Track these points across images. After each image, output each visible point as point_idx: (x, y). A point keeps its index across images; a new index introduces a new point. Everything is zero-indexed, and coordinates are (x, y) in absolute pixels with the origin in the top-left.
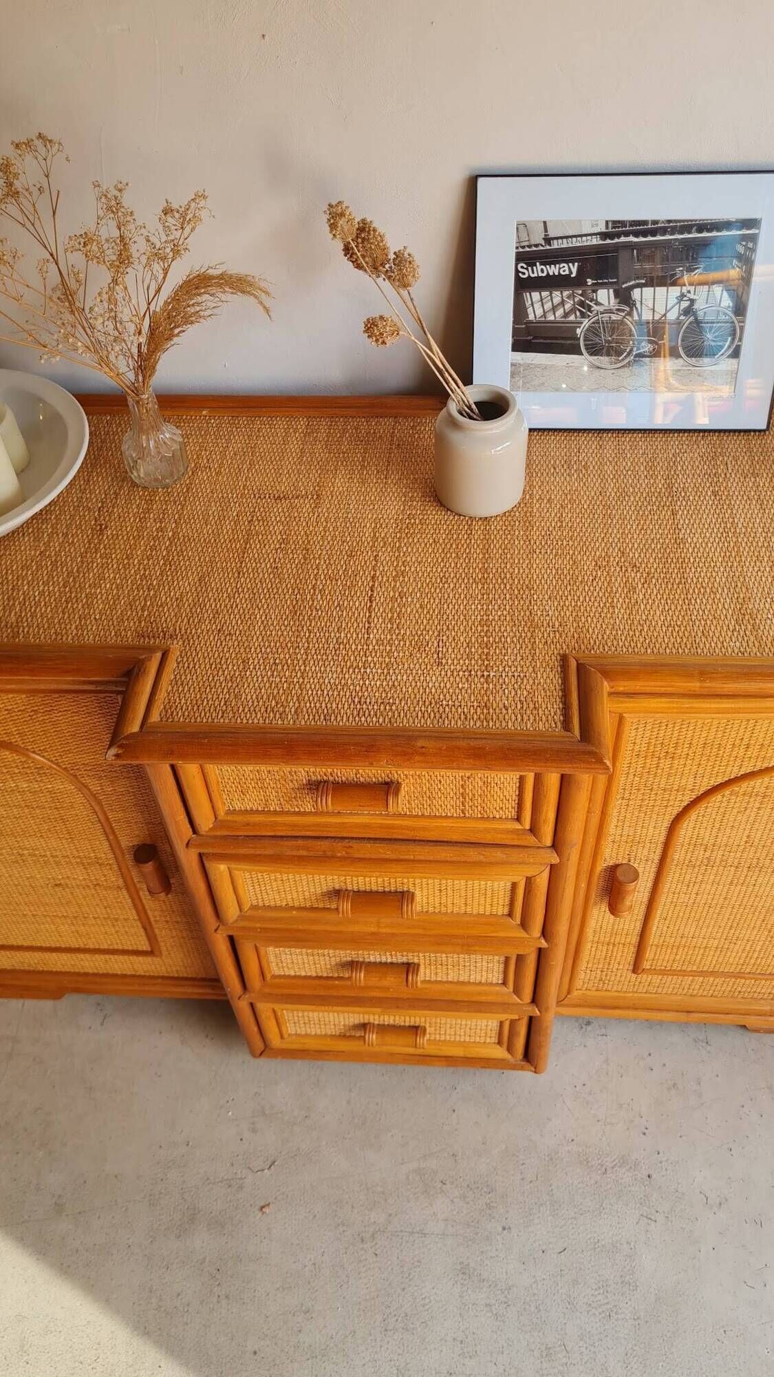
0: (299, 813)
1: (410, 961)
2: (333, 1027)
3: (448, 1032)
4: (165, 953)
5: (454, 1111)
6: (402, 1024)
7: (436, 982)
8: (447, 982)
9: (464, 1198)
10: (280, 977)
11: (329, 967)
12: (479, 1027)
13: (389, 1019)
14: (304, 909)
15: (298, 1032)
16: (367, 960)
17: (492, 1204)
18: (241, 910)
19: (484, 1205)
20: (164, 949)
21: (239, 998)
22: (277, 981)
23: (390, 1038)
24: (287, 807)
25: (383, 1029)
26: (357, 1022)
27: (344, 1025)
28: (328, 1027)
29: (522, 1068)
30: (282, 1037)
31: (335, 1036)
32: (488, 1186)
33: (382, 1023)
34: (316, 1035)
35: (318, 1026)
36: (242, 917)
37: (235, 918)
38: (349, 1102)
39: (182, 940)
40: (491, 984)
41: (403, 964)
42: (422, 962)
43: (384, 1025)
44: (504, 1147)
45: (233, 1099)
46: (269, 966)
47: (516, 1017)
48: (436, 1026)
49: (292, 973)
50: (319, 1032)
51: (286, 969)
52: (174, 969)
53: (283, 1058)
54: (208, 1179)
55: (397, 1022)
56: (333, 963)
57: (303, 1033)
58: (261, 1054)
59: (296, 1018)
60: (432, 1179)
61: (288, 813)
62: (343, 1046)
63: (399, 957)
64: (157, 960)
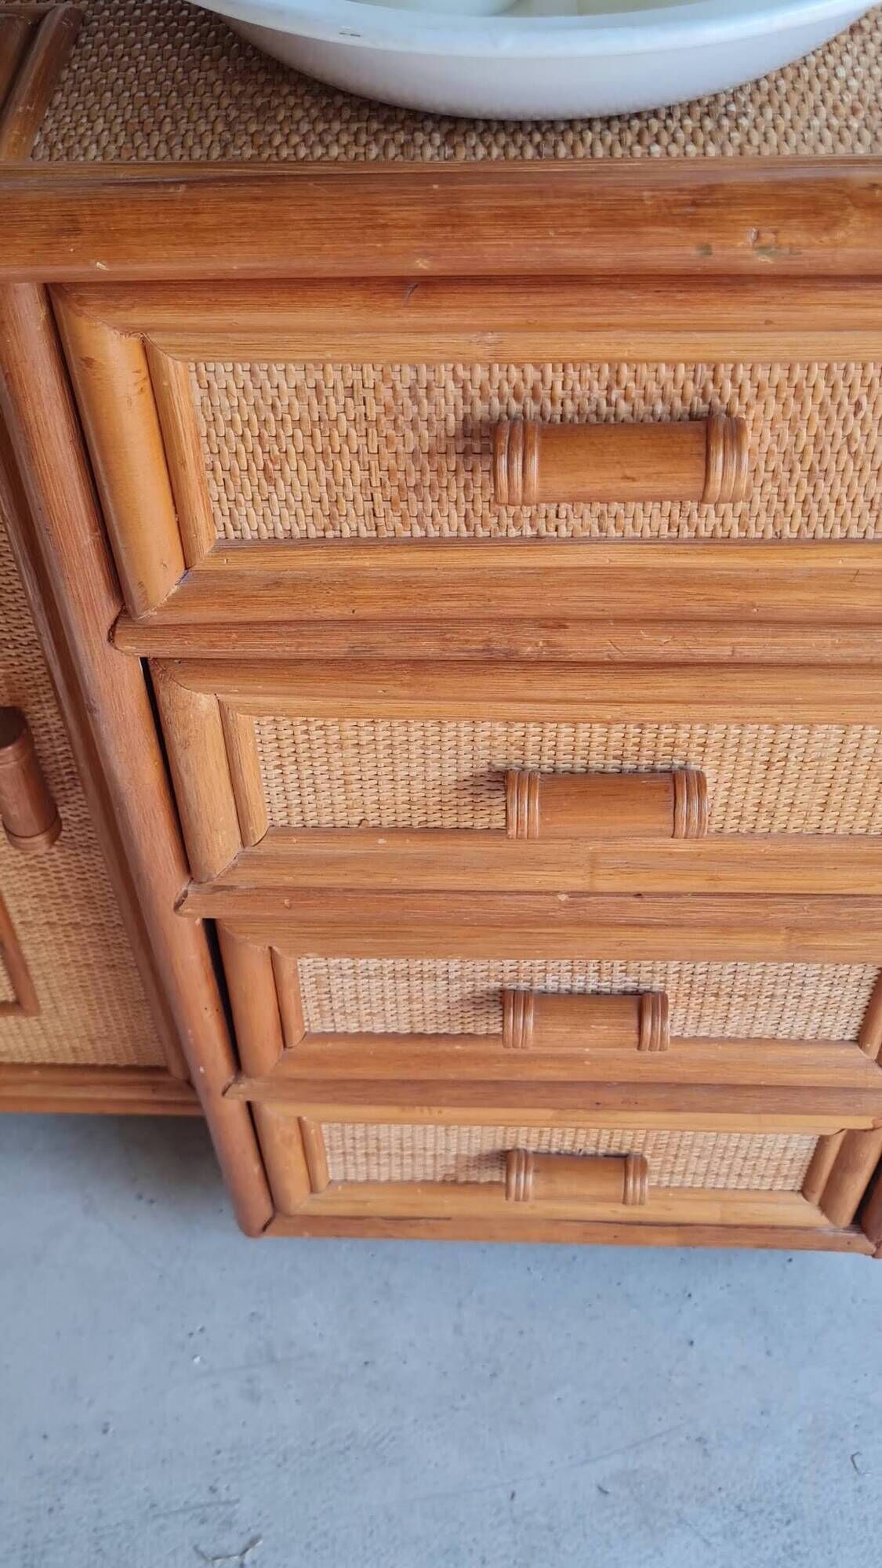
0: (425, 543)
1: (643, 987)
2: (430, 1162)
3: (692, 1167)
4: (46, 1004)
5: (692, 1343)
6: (591, 1150)
7: (695, 1040)
8: (721, 1040)
9: (734, 1535)
10: (324, 1037)
11: (443, 1007)
12: (765, 1154)
13: (563, 1138)
14: (408, 831)
15: (351, 1177)
16: (539, 987)
17: (797, 1548)
18: (244, 844)
19: (780, 1550)
20: (43, 996)
21: (224, 1093)
22: (316, 1047)
23: (566, 1184)
24: (392, 525)
25: (550, 1162)
26: (487, 1147)
27: (457, 1157)
28: (419, 1160)
29: (848, 1247)
30: (313, 1189)
31: (432, 1182)
32: (783, 1507)
33: (544, 1148)
34: (389, 1181)
35: (396, 1161)
36: (249, 859)
37: (230, 860)
38: (458, 1329)
39: (85, 972)
40: (827, 1042)
41: (625, 993)
42: (671, 987)
43: (549, 1153)
44: (810, 1419)
45: (202, 1330)
46: (299, 1011)
47: (865, 1123)
48: (667, 1154)
49: (353, 1028)
50: (396, 1175)
51: (338, 1018)
52: (66, 1044)
53: (315, 1235)
54: (153, 1506)
55: (579, 1146)
56: (455, 997)
57: (362, 1178)
58: (265, 1228)
59: (349, 1143)
60: (658, 1495)
61: (394, 543)
62: (450, 1204)
63: (618, 976)
64: (29, 1024)
